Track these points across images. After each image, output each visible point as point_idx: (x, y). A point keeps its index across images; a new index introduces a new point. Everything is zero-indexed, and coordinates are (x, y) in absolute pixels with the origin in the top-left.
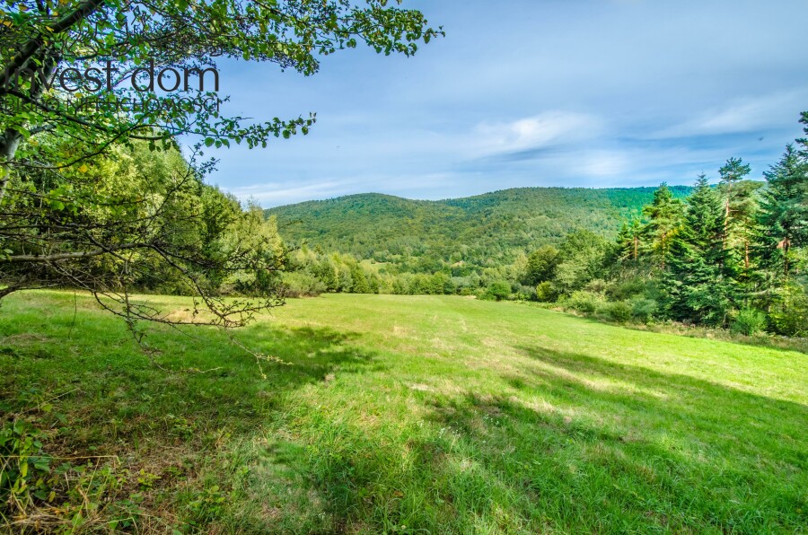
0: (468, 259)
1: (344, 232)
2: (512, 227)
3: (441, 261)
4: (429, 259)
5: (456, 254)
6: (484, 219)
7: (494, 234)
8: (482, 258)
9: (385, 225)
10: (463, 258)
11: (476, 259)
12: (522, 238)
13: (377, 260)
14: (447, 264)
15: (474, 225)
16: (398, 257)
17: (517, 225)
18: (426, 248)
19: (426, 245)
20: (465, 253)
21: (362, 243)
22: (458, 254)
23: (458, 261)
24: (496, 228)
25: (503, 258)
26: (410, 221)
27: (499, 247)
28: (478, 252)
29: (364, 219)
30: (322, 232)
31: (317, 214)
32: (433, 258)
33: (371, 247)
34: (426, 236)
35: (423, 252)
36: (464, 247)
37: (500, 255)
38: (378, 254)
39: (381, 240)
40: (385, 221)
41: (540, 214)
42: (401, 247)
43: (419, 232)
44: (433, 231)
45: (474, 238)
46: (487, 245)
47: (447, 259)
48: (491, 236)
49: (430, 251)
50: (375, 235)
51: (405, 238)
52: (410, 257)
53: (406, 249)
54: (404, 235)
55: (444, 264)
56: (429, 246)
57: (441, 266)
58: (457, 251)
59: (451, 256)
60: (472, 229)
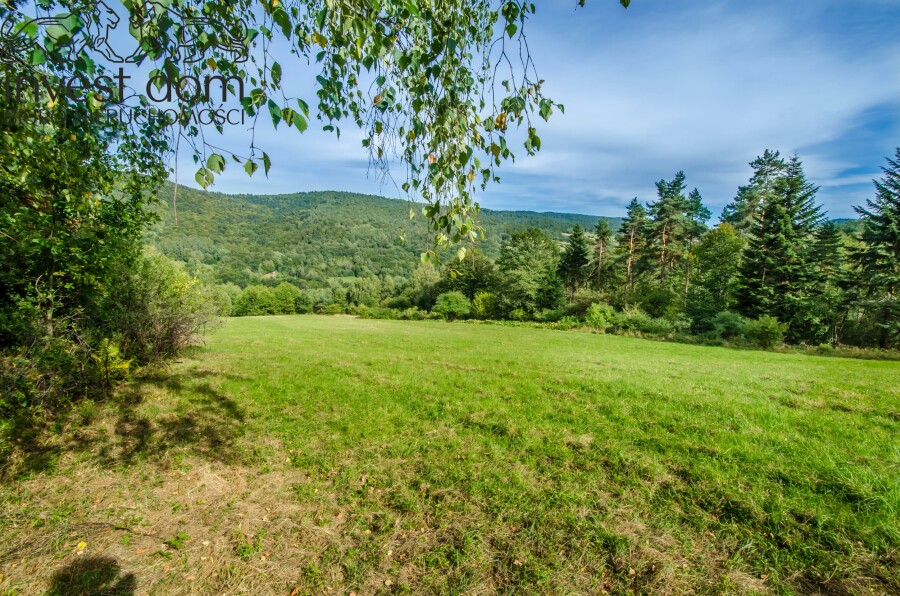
0: (283, 269)
2: (334, 233)
3: (248, 270)
4: (229, 268)
5: (267, 263)
6: (300, 223)
7: (314, 241)
8: (302, 269)
10: (277, 268)
11: (294, 270)
12: (347, 248)
14: (256, 275)
15: (287, 229)
17: (340, 233)
18: (224, 254)
19: (222, 250)
20: (280, 262)
22: (270, 263)
23: (270, 272)
24: (316, 234)
25: (327, 269)
26: (196, 217)
27: (321, 256)
28: (296, 262)
32: (234, 266)
34: (222, 238)
35: (219, 259)
36: (278, 255)
37: (323, 266)
41: (364, 223)
42: (184, 251)
43: (211, 231)
44: (232, 232)
45: (289, 244)
46: (306, 254)
47: (255, 269)
48: (309, 243)
49: (229, 258)
51: (190, 238)
52: (199, 265)
53: (193, 254)
54: (188, 235)
55: (252, 275)
56: (227, 251)
57: (248, 277)
58: (268, 259)
59: (261, 265)
60: (285, 233)
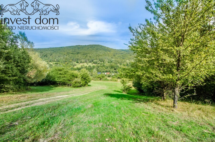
1: (85, 53)
3: (119, 65)
9: (100, 53)
13: (94, 63)
15: (131, 55)
16: (102, 63)
19: (113, 59)
20: (128, 63)
21: (90, 57)
26: (109, 53)
29: (93, 51)
30: (78, 53)
31: (79, 48)
32: (115, 64)
33: (93, 58)
34: (114, 57)
35: (112, 62)
36: (128, 61)
38: (95, 61)
39: (97, 57)
40: (100, 52)
42: (104, 59)
43: (111, 56)
44: (116, 56)
47: (121, 64)
49: (114, 62)
50: (95, 55)
51: (106, 57)
52: (106, 63)
53: (106, 60)
54: (106, 56)
55: (119, 66)
56: (114, 60)
57: (118, 67)
58: (125, 62)
59: (122, 64)
60: (130, 56)
